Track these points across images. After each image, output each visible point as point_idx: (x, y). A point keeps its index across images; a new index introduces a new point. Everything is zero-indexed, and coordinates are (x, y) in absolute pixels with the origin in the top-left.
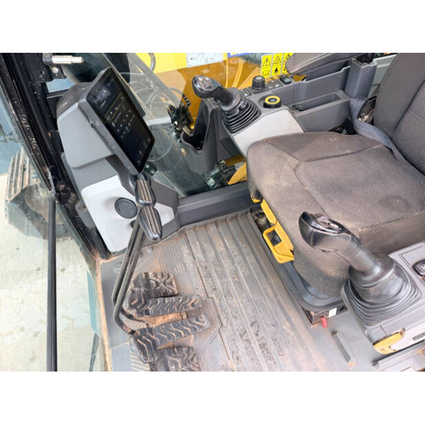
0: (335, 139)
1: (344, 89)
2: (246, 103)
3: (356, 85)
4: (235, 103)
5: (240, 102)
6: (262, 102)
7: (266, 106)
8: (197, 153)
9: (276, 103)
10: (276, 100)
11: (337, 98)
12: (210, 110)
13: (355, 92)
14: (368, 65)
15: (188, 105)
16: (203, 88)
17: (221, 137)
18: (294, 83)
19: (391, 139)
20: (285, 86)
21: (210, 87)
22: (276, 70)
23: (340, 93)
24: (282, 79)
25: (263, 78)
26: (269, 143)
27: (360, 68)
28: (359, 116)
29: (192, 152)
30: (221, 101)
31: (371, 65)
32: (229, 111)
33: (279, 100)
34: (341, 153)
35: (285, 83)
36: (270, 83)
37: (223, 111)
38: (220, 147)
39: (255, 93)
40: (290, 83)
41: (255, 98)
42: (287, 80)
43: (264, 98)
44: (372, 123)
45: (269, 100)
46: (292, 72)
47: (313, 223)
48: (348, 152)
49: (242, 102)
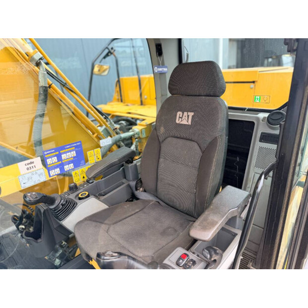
0: (128, 206)
1: (125, 178)
2: (66, 200)
3: (130, 175)
4: (57, 202)
5: (61, 201)
6: (77, 198)
7: (80, 199)
8: (37, 242)
9: (86, 195)
10: (86, 194)
11: (123, 183)
12: (42, 211)
13: (131, 178)
14: (131, 164)
15: (32, 212)
16: (31, 199)
17: (55, 226)
18: (95, 182)
19: (157, 197)
20: (90, 185)
21: (37, 197)
22: (84, 177)
23: (124, 180)
24: (88, 181)
25: (75, 184)
26: (88, 220)
27: (128, 167)
28: (137, 189)
29: (34, 243)
30: (48, 204)
31: (133, 164)
32: (54, 208)
33: (87, 193)
34: (133, 213)
35: (90, 183)
36: (81, 185)
37: (51, 209)
38: (56, 233)
39: (72, 193)
40: (93, 182)
41: (72, 196)
42: (91, 181)
43: (78, 195)
44: (145, 191)
45: (81, 195)
46: (90, 177)
47: (102, 257)
48: (137, 210)
49: (62, 201)
